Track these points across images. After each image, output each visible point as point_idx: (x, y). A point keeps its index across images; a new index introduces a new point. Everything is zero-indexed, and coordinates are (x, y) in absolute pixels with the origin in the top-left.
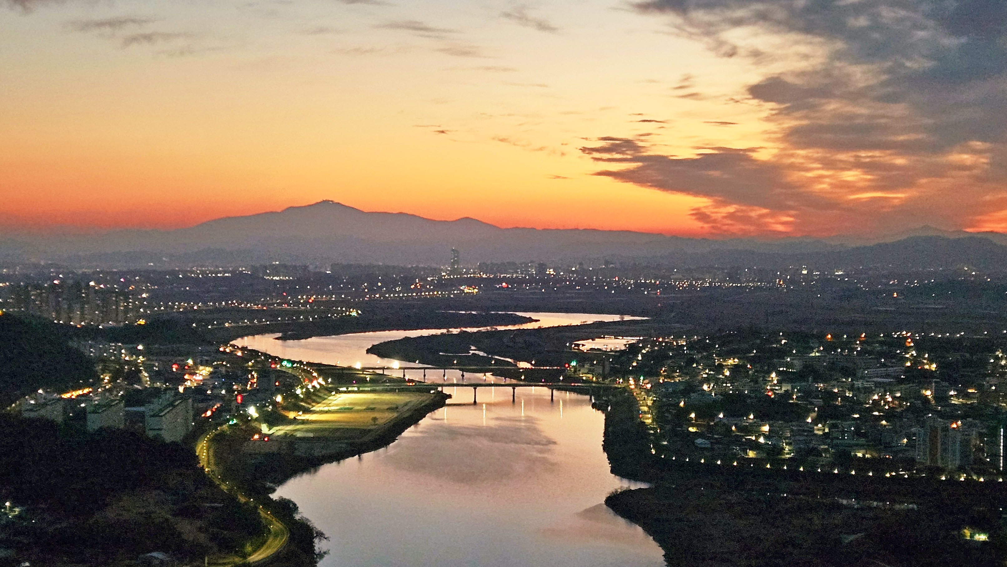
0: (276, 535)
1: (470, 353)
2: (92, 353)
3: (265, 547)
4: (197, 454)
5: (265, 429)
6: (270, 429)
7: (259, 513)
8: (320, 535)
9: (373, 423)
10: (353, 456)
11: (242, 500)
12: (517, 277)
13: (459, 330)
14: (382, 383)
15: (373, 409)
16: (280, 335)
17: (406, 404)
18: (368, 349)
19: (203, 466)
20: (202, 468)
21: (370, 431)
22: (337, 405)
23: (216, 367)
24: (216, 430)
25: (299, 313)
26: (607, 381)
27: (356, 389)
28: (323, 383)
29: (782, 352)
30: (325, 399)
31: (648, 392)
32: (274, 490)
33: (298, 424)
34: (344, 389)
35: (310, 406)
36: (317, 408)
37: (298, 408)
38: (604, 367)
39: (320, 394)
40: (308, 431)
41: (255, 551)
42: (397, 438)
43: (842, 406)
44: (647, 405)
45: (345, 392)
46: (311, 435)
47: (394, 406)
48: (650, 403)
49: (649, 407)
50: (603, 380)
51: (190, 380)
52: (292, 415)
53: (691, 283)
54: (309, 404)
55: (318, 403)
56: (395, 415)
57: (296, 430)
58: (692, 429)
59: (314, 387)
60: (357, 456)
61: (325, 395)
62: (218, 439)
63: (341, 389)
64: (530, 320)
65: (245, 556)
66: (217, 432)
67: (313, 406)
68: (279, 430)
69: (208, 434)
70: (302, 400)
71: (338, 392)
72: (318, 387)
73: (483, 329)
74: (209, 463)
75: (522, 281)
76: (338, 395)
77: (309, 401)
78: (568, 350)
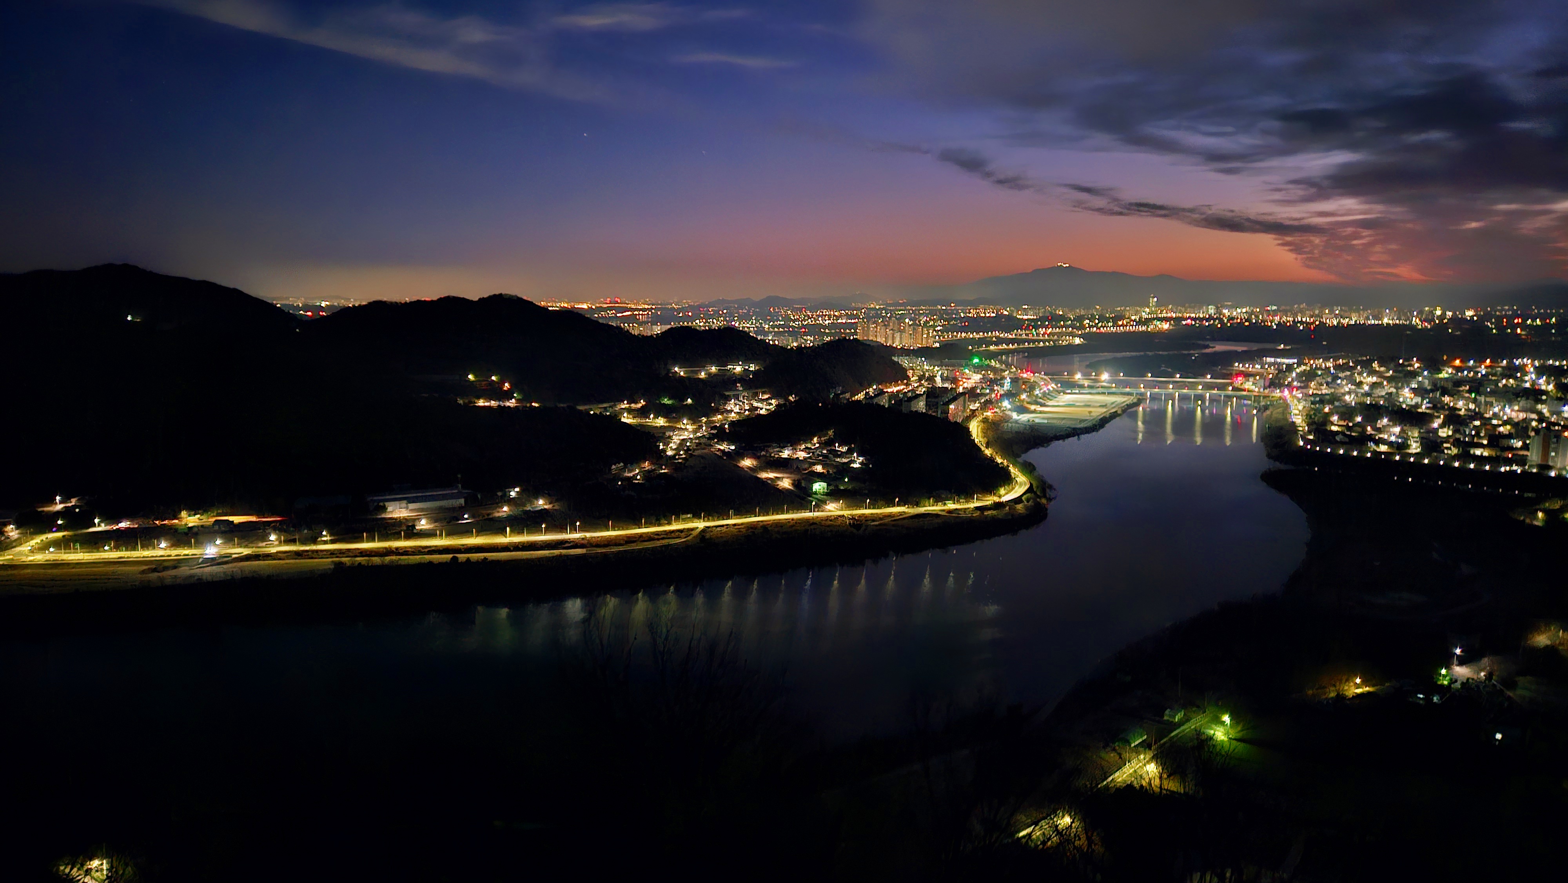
0: (1021, 486)
4: (970, 431)
7: (1010, 470)
9: (1089, 415)
11: (999, 461)
14: (1096, 388)
15: (1089, 406)
17: (1113, 403)
18: (1087, 365)
20: (973, 439)
21: (1086, 420)
22: (1064, 402)
24: (984, 415)
27: (1077, 391)
28: (1055, 387)
33: (1037, 414)
34: (1069, 391)
37: (1037, 403)
39: (1052, 394)
40: (1044, 418)
45: (1069, 393)
46: (1046, 421)
47: (1104, 404)
48: (1300, 407)
49: (1300, 411)
50: (1264, 390)
52: (1033, 407)
54: (1045, 400)
55: (1051, 400)
56: (1104, 410)
57: (1036, 418)
58: (1334, 429)
59: (1048, 389)
60: (1077, 437)
61: (1056, 395)
62: (985, 421)
63: (1067, 392)
65: (999, 497)
66: (984, 417)
67: (1047, 403)
68: (1024, 418)
69: (978, 418)
72: (1051, 389)
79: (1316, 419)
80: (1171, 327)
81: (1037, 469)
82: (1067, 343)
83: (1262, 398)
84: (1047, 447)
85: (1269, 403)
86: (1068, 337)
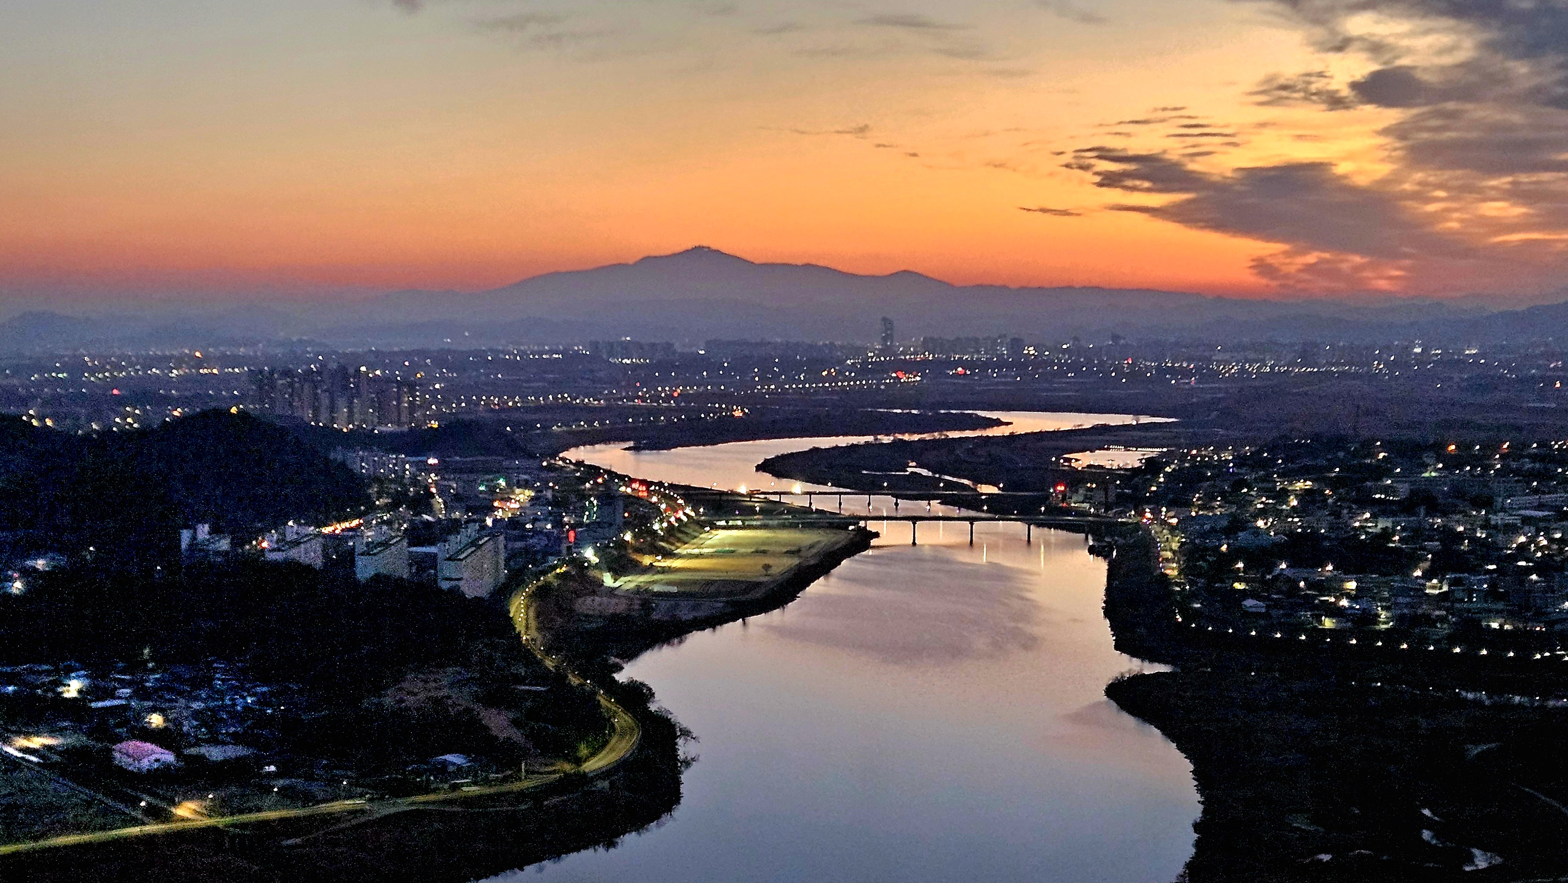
0: (623, 735)
1: (907, 471)
2: (364, 468)
3: (607, 749)
4: (511, 615)
5: (608, 580)
6: (616, 580)
7: (599, 701)
8: (686, 733)
9: (764, 572)
10: (734, 620)
11: (575, 681)
12: (979, 359)
13: (892, 438)
14: (777, 514)
15: (764, 552)
16: (631, 444)
17: (812, 546)
18: (758, 465)
19: (520, 632)
20: (518, 636)
21: (759, 584)
22: (712, 546)
23: (538, 490)
24: (538, 580)
25: (658, 411)
26: (1111, 513)
27: (739, 523)
28: (693, 514)
29: (1381, 471)
30: (695, 537)
31: (1173, 529)
32: (620, 668)
33: (658, 572)
34: (723, 523)
35: (673, 548)
36: (683, 550)
37: (655, 550)
38: (1106, 494)
39: (687, 530)
41: (593, 754)
42: (798, 595)
43: (1468, 552)
44: (1171, 550)
45: (724, 528)
46: (674, 589)
47: (793, 548)
48: (1175, 546)
49: (1174, 552)
50: (1106, 512)
51: (502, 508)
52: (647, 560)
53: (1243, 367)
54: (672, 544)
55: (686, 543)
56: (795, 561)
57: (654, 582)
58: (1238, 586)
59: (678, 520)
60: (741, 620)
61: (695, 531)
62: (542, 594)
63: (718, 523)
64: (998, 423)
65: (579, 761)
66: (540, 584)
67: (678, 548)
68: (629, 582)
69: (527, 586)
70: (662, 539)
71: (714, 527)
72: (685, 519)
73: (927, 436)
74: (527, 628)
75: (985, 365)
76: (714, 532)
77: (672, 540)
78: (1054, 467)
80: (925, 382)
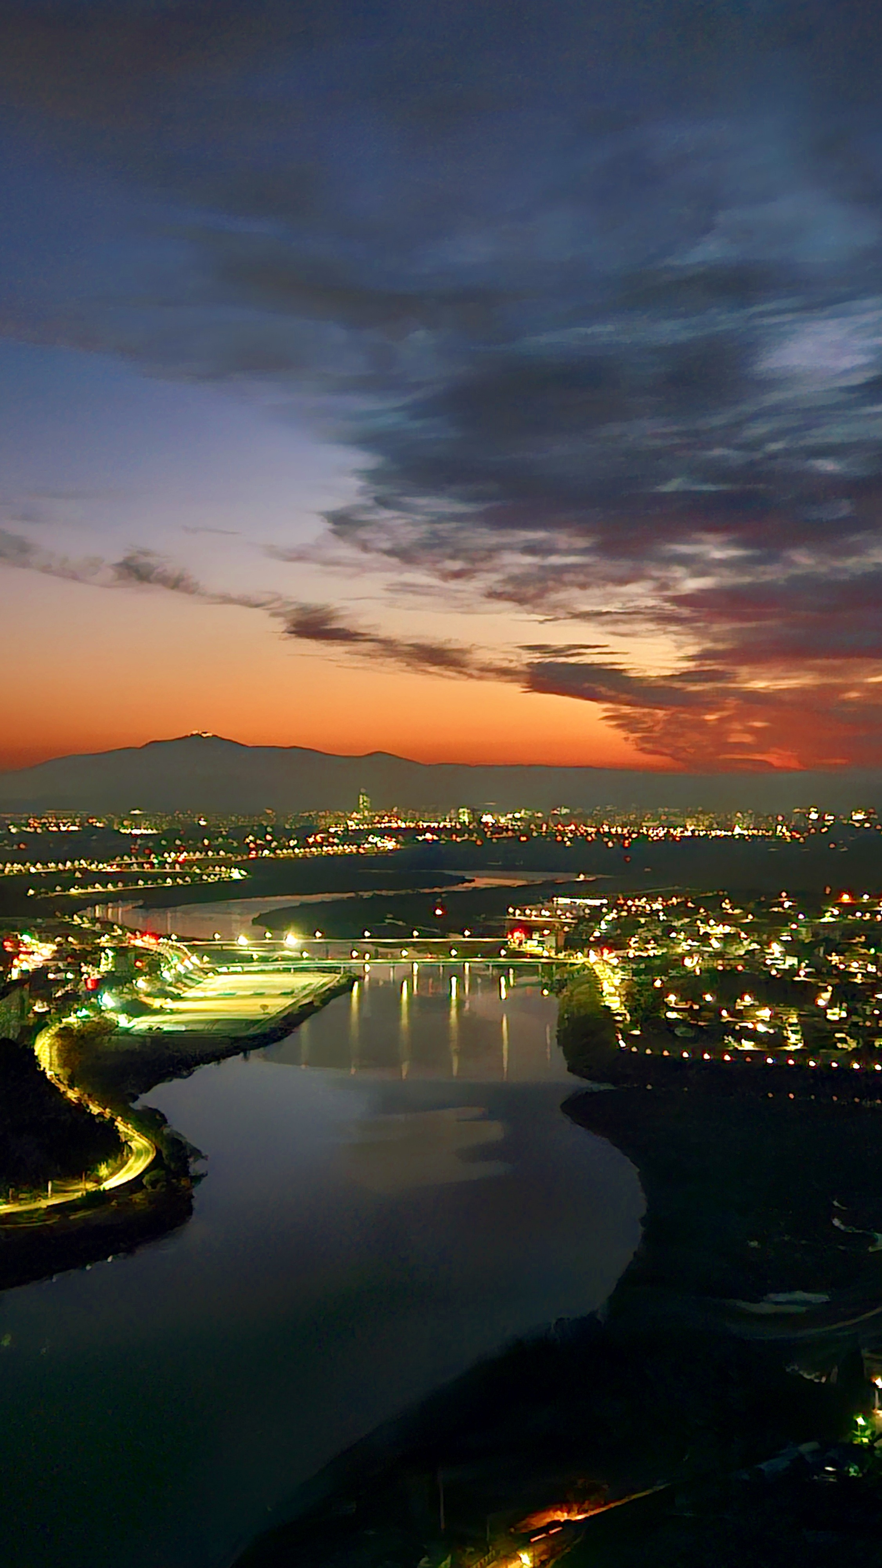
0: (138, 1155)
1: (385, 922)
3: (124, 1168)
4: (36, 1054)
5: (123, 1021)
6: (129, 1021)
7: (117, 1127)
8: (197, 1153)
9: (262, 1012)
10: (237, 1054)
11: (95, 1110)
12: (445, 826)
14: (273, 961)
15: (262, 994)
17: (304, 987)
19: (44, 1070)
20: (43, 1073)
21: (258, 1022)
22: (215, 990)
23: (59, 944)
24: (61, 1022)
26: (562, 956)
27: (239, 969)
28: (199, 962)
29: (787, 918)
30: (200, 982)
31: (614, 968)
32: (137, 1098)
33: (168, 1014)
34: (224, 969)
35: (180, 992)
36: (189, 993)
37: (166, 995)
38: (556, 939)
39: (193, 976)
41: (111, 1174)
44: (613, 985)
45: (225, 974)
46: (183, 1028)
47: (289, 991)
48: (616, 982)
50: (556, 954)
51: (27, 961)
52: (156, 1003)
53: (669, 831)
54: (180, 989)
55: (191, 987)
56: (289, 1001)
57: (163, 1022)
58: (672, 1015)
59: (185, 967)
60: (242, 1054)
61: (200, 977)
62: (65, 1034)
63: (221, 970)
64: (463, 880)
65: (99, 1181)
66: (62, 1026)
67: (184, 992)
68: (141, 1024)
69: (50, 1029)
70: (170, 985)
71: (217, 973)
72: (191, 967)
74: (51, 1064)
75: (452, 831)
76: (216, 977)
77: (179, 986)
78: (511, 917)
79: (642, 1000)
80: (399, 846)
81: (168, 1121)
82: (216, 879)
83: (554, 967)
84: (185, 1077)
85: (566, 976)
86: (217, 869)
